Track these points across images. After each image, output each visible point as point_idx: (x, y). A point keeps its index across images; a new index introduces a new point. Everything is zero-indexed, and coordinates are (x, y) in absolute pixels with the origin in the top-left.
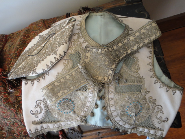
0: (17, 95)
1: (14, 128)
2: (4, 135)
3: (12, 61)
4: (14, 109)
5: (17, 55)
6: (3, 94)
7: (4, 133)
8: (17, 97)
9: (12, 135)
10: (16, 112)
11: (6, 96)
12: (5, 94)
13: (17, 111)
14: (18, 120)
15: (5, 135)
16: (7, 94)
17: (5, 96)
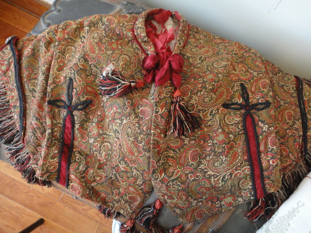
0: (172, 145)
1: (123, 182)
2: (98, 179)
3: (202, 93)
4: (156, 164)
5: (214, 89)
6: (158, 130)
7: (101, 176)
8: (168, 147)
9: (111, 188)
10: (155, 169)
11: (160, 138)
12: (161, 133)
13: (157, 169)
14: (143, 179)
15: (101, 179)
16: (162, 135)
17: (158, 137)
